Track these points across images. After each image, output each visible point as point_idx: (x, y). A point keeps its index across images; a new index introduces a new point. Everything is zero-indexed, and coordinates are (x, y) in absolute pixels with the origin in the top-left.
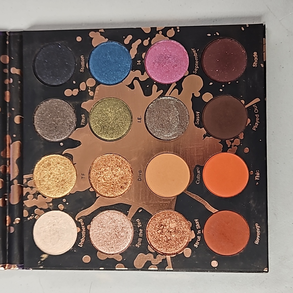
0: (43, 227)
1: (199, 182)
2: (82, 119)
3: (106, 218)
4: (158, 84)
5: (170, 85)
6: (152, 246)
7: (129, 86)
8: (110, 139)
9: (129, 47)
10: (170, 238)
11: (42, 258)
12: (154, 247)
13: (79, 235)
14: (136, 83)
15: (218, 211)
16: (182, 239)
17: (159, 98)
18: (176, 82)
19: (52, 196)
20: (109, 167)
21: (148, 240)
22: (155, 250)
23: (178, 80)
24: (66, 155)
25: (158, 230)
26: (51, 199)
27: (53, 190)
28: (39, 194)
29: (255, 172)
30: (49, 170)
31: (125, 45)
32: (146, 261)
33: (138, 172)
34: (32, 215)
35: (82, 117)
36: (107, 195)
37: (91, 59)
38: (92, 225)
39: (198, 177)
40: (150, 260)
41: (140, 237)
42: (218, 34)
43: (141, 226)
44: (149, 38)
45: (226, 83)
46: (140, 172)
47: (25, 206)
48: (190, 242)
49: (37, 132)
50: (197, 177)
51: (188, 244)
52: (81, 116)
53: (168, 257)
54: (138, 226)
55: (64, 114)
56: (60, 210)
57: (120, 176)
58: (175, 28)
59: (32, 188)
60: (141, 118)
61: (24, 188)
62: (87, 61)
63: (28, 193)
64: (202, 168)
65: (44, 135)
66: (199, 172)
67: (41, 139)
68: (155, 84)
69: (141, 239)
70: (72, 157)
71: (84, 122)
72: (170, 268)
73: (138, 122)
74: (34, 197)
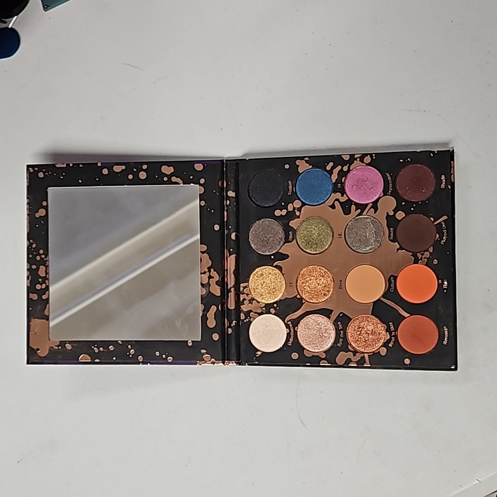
0: (257, 328)
1: (393, 290)
2: (290, 236)
3: (312, 321)
4: (356, 204)
5: (367, 205)
6: (352, 346)
7: (330, 206)
8: (314, 252)
9: (330, 172)
10: (367, 339)
11: (257, 354)
13: (289, 335)
14: (337, 203)
15: (410, 315)
16: (379, 340)
17: (357, 216)
18: (373, 203)
19: (265, 302)
20: (314, 277)
21: (348, 340)
22: (355, 349)
23: (374, 200)
24: (276, 267)
25: (357, 332)
26: (264, 305)
27: (265, 296)
28: (254, 299)
29: (443, 282)
30: (262, 280)
31: (327, 171)
32: (346, 358)
33: (339, 281)
34: (248, 318)
36: (311, 301)
37: (297, 183)
38: (299, 327)
39: (392, 285)
40: (350, 357)
41: (342, 338)
42: (409, 160)
43: (342, 328)
44: (348, 165)
45: (416, 203)
46: (341, 281)
47: (242, 310)
48: (385, 342)
49: (252, 247)
51: (383, 344)
52: (289, 233)
53: (366, 355)
54: (340, 328)
55: (274, 232)
56: (272, 314)
57: (323, 285)
58: (371, 155)
59: (247, 294)
60: (341, 234)
61: (241, 295)
62: (294, 185)
63: (244, 299)
64: (395, 278)
65: (257, 249)
66: (393, 281)
67: (255, 253)
68: (354, 204)
70: (281, 269)
71: (292, 238)
72: (368, 364)
73: (339, 237)
74: (249, 302)
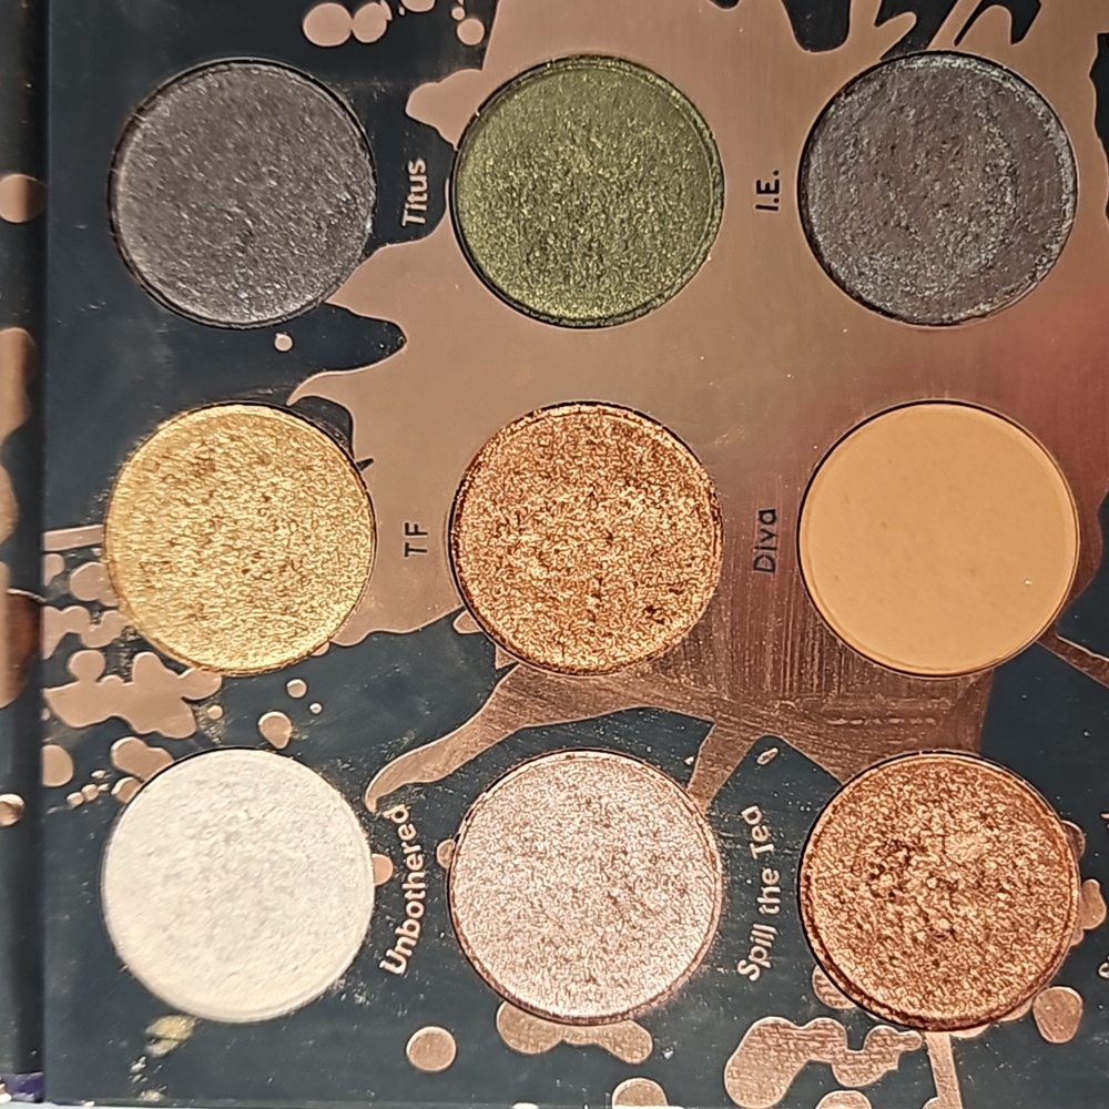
0: (160, 851)
2: (414, 189)
3: (555, 798)
6: (841, 974)
8: (582, 313)
10: (945, 924)
11: (158, 1040)
12: (847, 982)
13: (388, 900)
16: (1023, 932)
17: (889, 59)
19: (223, 662)
20: (576, 484)
21: (810, 936)
22: (856, 997)
24: (309, 410)
25: (873, 877)
26: (218, 680)
27: (224, 622)
28: (142, 645)
30: (205, 502)
32: (799, 1066)
33: (757, 516)
34: (98, 774)
35: (413, 179)
36: (558, 659)
38: (465, 843)
40: (827, 1058)
41: (767, 920)
43: (770, 847)
46: (768, 517)
47: (54, 718)
48: (1073, 949)
49: (130, 267)
51: (1060, 961)
52: (406, 168)
53: (940, 1043)
54: (755, 851)
56: (270, 748)
57: (643, 545)
59: (95, 607)
60: (777, 183)
61: (49, 612)
63: (71, 643)
65: (172, 285)
67: (154, 310)
69: (773, 930)
70: (346, 425)
71: (424, 208)
73: (759, 207)
74: (107, 664)
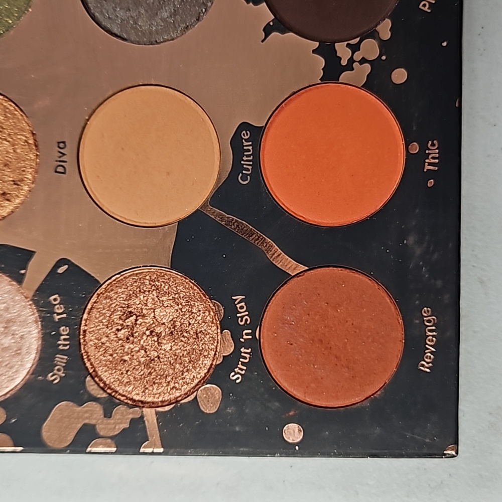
1: (249, 177)
6: (101, 380)
10: (156, 354)
12: (104, 383)
15: (307, 268)
16: (194, 358)
21: (86, 360)
22: (109, 391)
25: (118, 330)
29: (424, 147)
32: (79, 426)
33: (56, 145)
39: (246, 163)
40: (93, 422)
41: (63, 352)
43: (64, 315)
46: (62, 145)
48: (217, 366)
50: (242, 162)
51: (212, 370)
53: (150, 414)
54: (57, 318)
64: (257, 133)
66: (248, 146)
69: (66, 357)
72: (155, 446)
